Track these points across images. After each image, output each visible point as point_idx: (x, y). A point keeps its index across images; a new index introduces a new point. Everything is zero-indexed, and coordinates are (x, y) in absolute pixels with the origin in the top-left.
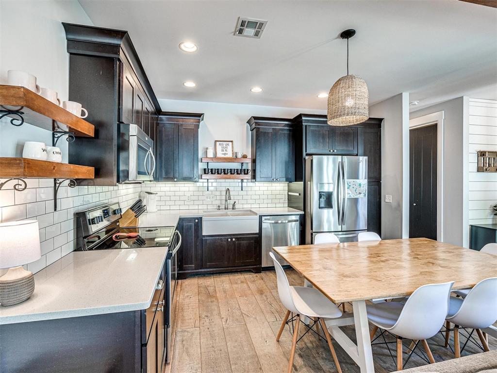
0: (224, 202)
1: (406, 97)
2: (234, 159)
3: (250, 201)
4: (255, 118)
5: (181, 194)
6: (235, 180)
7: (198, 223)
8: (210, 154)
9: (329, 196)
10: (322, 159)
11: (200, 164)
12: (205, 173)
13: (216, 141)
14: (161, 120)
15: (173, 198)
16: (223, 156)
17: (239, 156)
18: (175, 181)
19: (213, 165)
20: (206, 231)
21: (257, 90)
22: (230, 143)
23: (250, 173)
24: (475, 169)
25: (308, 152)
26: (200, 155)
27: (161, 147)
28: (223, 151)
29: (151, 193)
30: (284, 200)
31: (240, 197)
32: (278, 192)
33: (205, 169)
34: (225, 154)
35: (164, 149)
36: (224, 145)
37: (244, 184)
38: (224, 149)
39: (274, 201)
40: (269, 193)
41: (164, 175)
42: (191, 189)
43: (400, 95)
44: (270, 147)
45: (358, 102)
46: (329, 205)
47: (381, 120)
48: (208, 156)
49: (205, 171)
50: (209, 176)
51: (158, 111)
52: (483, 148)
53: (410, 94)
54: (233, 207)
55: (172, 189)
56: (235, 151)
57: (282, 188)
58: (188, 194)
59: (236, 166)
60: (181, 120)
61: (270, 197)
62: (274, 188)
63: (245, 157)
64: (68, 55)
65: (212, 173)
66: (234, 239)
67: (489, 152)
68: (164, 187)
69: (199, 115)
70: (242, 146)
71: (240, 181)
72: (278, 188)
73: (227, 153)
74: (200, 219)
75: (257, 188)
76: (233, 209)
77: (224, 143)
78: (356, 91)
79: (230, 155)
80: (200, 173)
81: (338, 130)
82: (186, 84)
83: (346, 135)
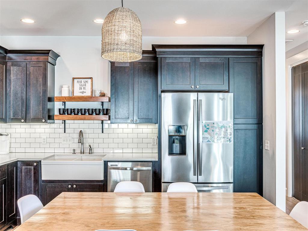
1: (280, 17)
2: (94, 97)
3: (112, 145)
5: (37, 135)
6: (95, 121)
7: (37, 166)
11: (55, 103)
12: (60, 113)
13: (74, 79)
14: (10, 59)
15: (27, 140)
16: (81, 95)
17: (98, 94)
18: (22, 122)
19: (70, 105)
20: (45, 176)
22: (90, 80)
28: (81, 89)
30: (153, 145)
31: (101, 141)
32: (145, 136)
34: (83, 92)
35: (12, 89)
36: (83, 83)
37: (106, 126)
38: (82, 87)
39: (141, 145)
40: (135, 136)
41: (12, 116)
42: (47, 130)
44: (126, 85)
45: (116, 37)
47: (261, 47)
49: (60, 111)
50: (66, 116)
54: (90, 151)
56: (94, 88)
57: (149, 131)
58: (44, 136)
59: (96, 105)
60: (29, 58)
61: (135, 140)
62: (140, 131)
63: (102, 95)
65: (68, 114)
66: (75, 186)
69: (47, 52)
71: (100, 122)
72: (145, 131)
73: (85, 91)
74: (39, 163)
75: (121, 131)
76: (90, 153)
77: (83, 80)
78: (114, 25)
79: (88, 93)
80: (56, 113)
81: (202, 60)
82: (23, 20)
83: (213, 68)
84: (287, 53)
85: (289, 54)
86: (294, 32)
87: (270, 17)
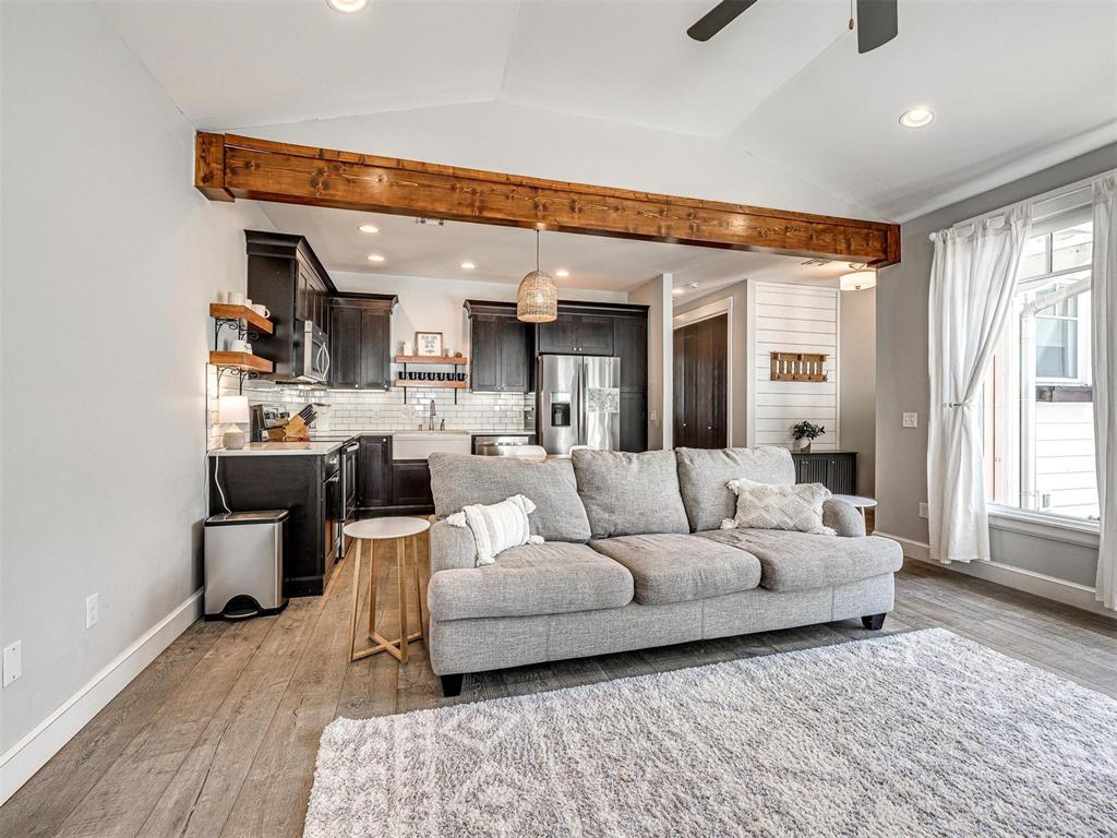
0: (428, 420)
1: (668, 278)
2: (445, 358)
3: (468, 421)
4: (471, 302)
5: (367, 407)
6: (446, 389)
7: (386, 443)
8: (408, 352)
9: (566, 409)
10: (557, 359)
11: (392, 365)
12: (401, 378)
13: (417, 333)
14: (337, 303)
15: (354, 413)
16: (428, 354)
17: (451, 354)
19: (411, 368)
20: (398, 454)
21: (468, 266)
22: (439, 336)
23: (468, 380)
24: (768, 376)
25: (542, 350)
26: (393, 352)
27: (336, 339)
28: (427, 346)
29: (322, 405)
30: (519, 420)
31: (452, 414)
32: (509, 408)
33: (400, 373)
34: (430, 352)
35: (340, 344)
36: (430, 339)
37: (459, 395)
38: (429, 344)
39: (504, 421)
41: (340, 380)
42: (381, 401)
43: (661, 277)
44: (492, 344)
46: (566, 422)
47: (646, 308)
48: (405, 354)
49: (401, 376)
50: (407, 383)
51: (332, 291)
52: (779, 349)
53: (674, 276)
54: (441, 427)
55: (353, 401)
56: (445, 347)
58: (376, 408)
59: (447, 369)
60: (364, 304)
61: (498, 414)
62: (503, 402)
63: (459, 355)
64: (247, 256)
65: (411, 379)
67: (782, 354)
68: (341, 398)
69: (390, 298)
70: (457, 340)
71: (452, 390)
72: (510, 402)
73: (433, 350)
74: (390, 438)
76: (441, 430)
77: (429, 335)
79: (438, 353)
80: (393, 377)
81: (584, 320)
82: (370, 258)
83: (596, 329)
84: (674, 309)
85: (677, 311)
86: (679, 291)
87: (657, 277)
